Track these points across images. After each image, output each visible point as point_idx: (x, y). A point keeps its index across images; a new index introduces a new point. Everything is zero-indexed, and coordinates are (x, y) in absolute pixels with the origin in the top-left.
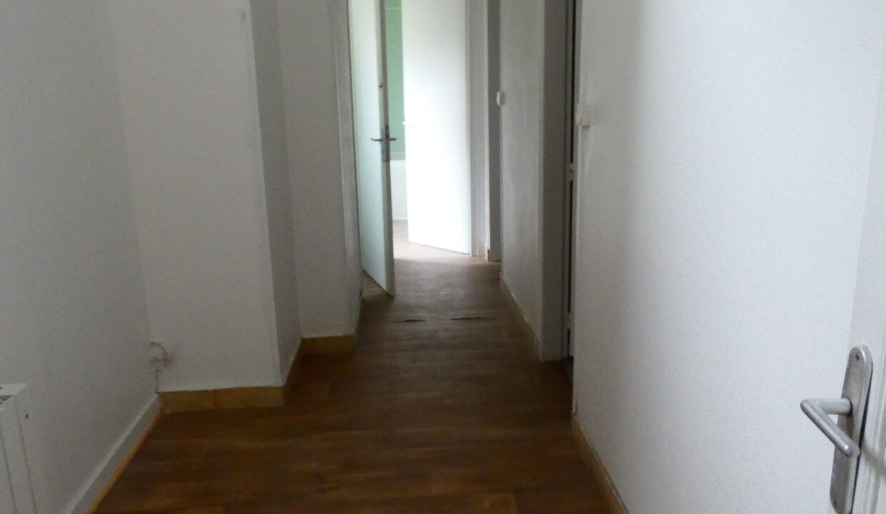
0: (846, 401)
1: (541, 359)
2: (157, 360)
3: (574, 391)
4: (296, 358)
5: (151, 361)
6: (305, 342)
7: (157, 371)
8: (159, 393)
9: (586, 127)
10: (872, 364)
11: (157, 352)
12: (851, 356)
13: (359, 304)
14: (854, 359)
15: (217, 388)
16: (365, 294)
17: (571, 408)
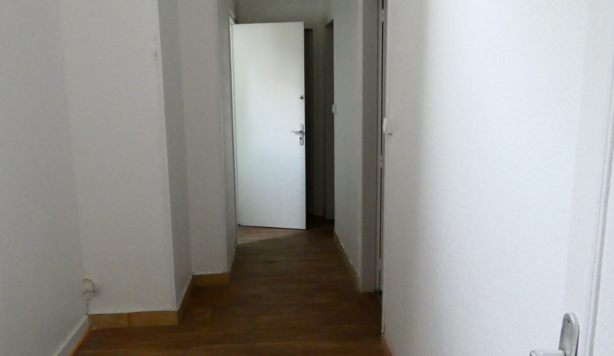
0: (561, 352)
1: (360, 291)
2: (88, 291)
3: (383, 316)
4: (187, 290)
5: (84, 292)
6: (195, 278)
7: (88, 299)
8: (89, 315)
9: (390, 134)
10: (579, 326)
11: (88, 286)
12: (564, 320)
13: (234, 250)
14: (567, 322)
15: (130, 312)
16: (239, 243)
17: (380, 328)
